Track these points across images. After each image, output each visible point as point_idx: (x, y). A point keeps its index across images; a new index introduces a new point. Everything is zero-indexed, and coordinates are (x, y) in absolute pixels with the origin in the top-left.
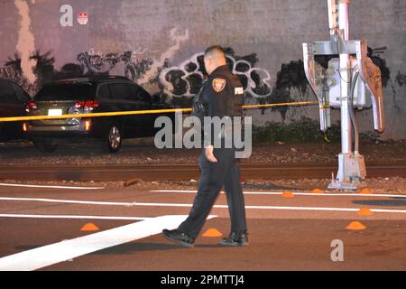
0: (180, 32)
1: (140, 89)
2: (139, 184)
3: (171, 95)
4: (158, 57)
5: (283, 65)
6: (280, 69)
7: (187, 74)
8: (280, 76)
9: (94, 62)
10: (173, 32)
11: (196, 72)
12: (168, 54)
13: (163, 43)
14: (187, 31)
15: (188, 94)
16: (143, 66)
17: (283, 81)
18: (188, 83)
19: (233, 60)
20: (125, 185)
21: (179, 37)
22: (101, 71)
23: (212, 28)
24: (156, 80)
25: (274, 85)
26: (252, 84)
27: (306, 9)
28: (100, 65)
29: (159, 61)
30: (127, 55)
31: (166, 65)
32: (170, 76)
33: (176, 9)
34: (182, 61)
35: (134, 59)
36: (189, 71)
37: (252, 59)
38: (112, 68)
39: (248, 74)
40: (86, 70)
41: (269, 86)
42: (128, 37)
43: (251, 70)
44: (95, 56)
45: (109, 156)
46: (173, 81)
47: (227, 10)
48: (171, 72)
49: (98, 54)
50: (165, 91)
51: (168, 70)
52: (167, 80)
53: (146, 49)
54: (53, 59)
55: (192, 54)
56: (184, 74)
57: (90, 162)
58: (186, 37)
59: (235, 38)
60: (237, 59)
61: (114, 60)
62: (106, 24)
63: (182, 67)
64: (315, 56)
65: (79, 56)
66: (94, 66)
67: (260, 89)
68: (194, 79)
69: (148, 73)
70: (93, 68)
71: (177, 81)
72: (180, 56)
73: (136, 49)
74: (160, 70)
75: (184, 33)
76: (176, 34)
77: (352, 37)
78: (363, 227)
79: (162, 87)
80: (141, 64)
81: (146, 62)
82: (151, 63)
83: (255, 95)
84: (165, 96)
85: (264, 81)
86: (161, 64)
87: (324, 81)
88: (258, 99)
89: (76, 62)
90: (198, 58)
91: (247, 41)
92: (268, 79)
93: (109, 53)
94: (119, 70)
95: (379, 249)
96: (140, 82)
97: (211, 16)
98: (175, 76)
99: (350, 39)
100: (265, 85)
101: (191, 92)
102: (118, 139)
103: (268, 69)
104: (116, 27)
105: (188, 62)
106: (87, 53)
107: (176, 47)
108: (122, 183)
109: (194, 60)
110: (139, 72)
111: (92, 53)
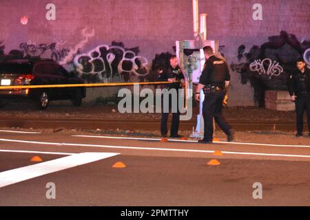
0: (89, 31)
1: (61, 67)
2: (63, 131)
3: (81, 72)
4: (73, 47)
5: (156, 55)
6: (154, 58)
7: (92, 59)
8: (154, 62)
9: (30, 49)
10: (84, 31)
11: (98, 57)
12: (80, 46)
13: (77, 38)
14: (93, 31)
15: (93, 72)
16: (63, 53)
17: (156, 65)
18: (93, 65)
19: (123, 50)
20: (54, 131)
21: (88, 35)
22: (35, 55)
23: (110, 29)
24: (72, 62)
25: (150, 68)
26: (135, 67)
27: (173, 19)
28: (35, 51)
29: (74, 49)
30: (53, 46)
31: (79, 52)
32: (81, 60)
33: (86, 15)
34: (89, 50)
35: (57, 48)
36: (94, 57)
37: (136, 50)
38: (43, 53)
39: (133, 60)
40: (25, 55)
41: (147, 68)
42: (54, 33)
43: (135, 57)
44: (31, 45)
45: (41, 112)
46: (83, 63)
47: (120, 17)
48: (82, 57)
49: (34, 44)
50: (77, 70)
51: (80, 56)
52: (79, 62)
53: (65, 42)
54: (3, 47)
55: (96, 46)
56: (90, 59)
57: (28, 115)
58: (93, 34)
59: (125, 36)
60: (126, 50)
61: (44, 48)
62: (40, 25)
63: (89, 54)
64: (184, 50)
65: (21, 45)
66: (31, 52)
67: (141, 70)
68: (97, 62)
69: (66, 57)
70: (29, 53)
71: (86, 63)
72: (88, 46)
73: (59, 41)
74: (74, 56)
75: (91, 32)
76: (85, 32)
77: (209, 38)
78: (219, 163)
79: (75, 67)
80: (62, 51)
81: (65, 50)
82: (69, 51)
83: (137, 74)
84: (78, 73)
85: (144, 65)
86: (75, 52)
87: (189, 66)
88: (139, 77)
89: (19, 49)
90: (100, 49)
91: (133, 38)
92: (146, 64)
93: (41, 43)
94: (47, 55)
95: (232, 178)
96: (61, 63)
97: (110, 21)
98: (84, 60)
99: (207, 39)
100: (144, 68)
101: (95, 71)
102: (47, 100)
103: (146, 57)
104: (46, 26)
105: (93, 51)
106: (26, 43)
107: (86, 41)
108: (52, 130)
109: (97, 49)
110: (60, 57)
111: (29, 43)
